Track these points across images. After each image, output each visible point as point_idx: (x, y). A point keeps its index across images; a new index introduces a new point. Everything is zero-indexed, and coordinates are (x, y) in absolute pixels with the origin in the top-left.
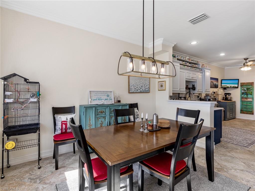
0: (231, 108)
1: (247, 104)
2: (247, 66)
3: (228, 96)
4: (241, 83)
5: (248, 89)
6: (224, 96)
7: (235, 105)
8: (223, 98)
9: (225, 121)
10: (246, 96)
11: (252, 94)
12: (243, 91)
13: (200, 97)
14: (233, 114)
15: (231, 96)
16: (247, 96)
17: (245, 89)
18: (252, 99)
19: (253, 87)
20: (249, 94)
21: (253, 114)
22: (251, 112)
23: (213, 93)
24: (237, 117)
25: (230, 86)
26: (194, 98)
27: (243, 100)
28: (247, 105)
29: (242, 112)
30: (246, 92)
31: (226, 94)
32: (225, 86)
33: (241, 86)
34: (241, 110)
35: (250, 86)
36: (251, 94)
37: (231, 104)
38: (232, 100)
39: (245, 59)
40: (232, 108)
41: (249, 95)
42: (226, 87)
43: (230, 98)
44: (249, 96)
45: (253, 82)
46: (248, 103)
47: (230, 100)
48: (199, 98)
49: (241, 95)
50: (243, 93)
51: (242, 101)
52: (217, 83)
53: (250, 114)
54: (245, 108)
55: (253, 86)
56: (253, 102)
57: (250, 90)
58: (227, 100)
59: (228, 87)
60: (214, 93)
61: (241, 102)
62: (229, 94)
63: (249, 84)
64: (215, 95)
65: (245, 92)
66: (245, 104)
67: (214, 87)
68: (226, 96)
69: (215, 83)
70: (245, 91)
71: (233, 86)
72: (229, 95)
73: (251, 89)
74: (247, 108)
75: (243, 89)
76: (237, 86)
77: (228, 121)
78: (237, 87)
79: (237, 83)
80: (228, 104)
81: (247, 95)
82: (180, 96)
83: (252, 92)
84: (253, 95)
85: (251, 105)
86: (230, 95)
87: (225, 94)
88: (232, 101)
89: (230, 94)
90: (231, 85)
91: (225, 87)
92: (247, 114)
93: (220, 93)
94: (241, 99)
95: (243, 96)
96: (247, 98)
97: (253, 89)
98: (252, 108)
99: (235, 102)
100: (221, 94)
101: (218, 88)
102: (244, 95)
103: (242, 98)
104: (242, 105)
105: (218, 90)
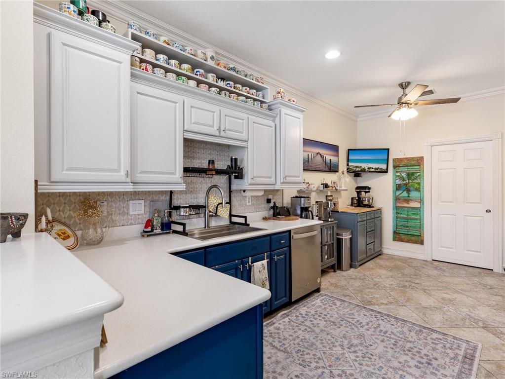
0: (369, 230)
1: (408, 216)
2: (407, 104)
3: (363, 193)
4: (393, 159)
5: (410, 175)
6: (355, 195)
7: (380, 218)
8: (352, 199)
9: (352, 270)
10: (405, 194)
11: (419, 188)
12: (398, 182)
13: (272, 201)
14: (374, 246)
15: (372, 194)
16: (409, 194)
17: (404, 175)
18: (420, 202)
19: (421, 171)
20: (411, 188)
21: (422, 243)
22: (417, 238)
23: (322, 188)
24: (385, 251)
25: (369, 168)
26: (253, 204)
27: (399, 205)
28: (407, 219)
29: (398, 236)
30: (406, 185)
31: (360, 189)
32: (357, 167)
33: (395, 167)
34: (395, 232)
35: (415, 168)
36: (418, 190)
37: (369, 218)
38: (373, 205)
39: (401, 85)
40: (373, 229)
41: (414, 190)
42: (360, 169)
43: (369, 201)
44: (413, 194)
45: (423, 157)
46: (410, 213)
47: (370, 206)
48: (272, 204)
49: (393, 191)
50: (398, 187)
51: (396, 208)
52: (334, 159)
53: (416, 242)
54: (404, 226)
55: (422, 166)
56: (422, 211)
57: (415, 179)
58: (361, 205)
59: (364, 171)
60: (326, 186)
61: (393, 209)
62: (367, 189)
63: (413, 163)
64: (329, 194)
65: (404, 184)
66: (405, 216)
67: (327, 169)
68: (359, 193)
69: (328, 158)
70: (404, 180)
71: (376, 169)
72: (366, 192)
73: (418, 174)
74: (408, 227)
75: (399, 174)
76: (384, 167)
77: (361, 267)
78: (386, 171)
79: (384, 160)
80: (360, 220)
81: (408, 191)
82: (176, 203)
83: (419, 184)
84: (421, 190)
85: (416, 219)
86: (369, 192)
87: (358, 188)
88: (373, 207)
89: (369, 188)
90: (371, 165)
91: (357, 169)
92: (408, 241)
93: (343, 188)
94: (393, 204)
95: (398, 193)
96: (407, 200)
97: (421, 177)
98: (421, 227)
99: (379, 211)
100: (347, 190)
101: (338, 172)
102: (400, 192)
103: (397, 199)
104: (397, 218)
105: (340, 179)
